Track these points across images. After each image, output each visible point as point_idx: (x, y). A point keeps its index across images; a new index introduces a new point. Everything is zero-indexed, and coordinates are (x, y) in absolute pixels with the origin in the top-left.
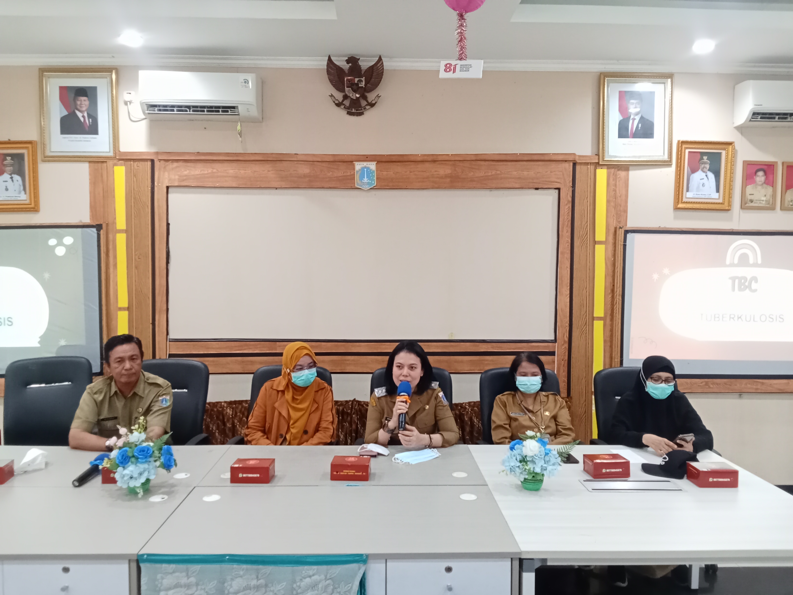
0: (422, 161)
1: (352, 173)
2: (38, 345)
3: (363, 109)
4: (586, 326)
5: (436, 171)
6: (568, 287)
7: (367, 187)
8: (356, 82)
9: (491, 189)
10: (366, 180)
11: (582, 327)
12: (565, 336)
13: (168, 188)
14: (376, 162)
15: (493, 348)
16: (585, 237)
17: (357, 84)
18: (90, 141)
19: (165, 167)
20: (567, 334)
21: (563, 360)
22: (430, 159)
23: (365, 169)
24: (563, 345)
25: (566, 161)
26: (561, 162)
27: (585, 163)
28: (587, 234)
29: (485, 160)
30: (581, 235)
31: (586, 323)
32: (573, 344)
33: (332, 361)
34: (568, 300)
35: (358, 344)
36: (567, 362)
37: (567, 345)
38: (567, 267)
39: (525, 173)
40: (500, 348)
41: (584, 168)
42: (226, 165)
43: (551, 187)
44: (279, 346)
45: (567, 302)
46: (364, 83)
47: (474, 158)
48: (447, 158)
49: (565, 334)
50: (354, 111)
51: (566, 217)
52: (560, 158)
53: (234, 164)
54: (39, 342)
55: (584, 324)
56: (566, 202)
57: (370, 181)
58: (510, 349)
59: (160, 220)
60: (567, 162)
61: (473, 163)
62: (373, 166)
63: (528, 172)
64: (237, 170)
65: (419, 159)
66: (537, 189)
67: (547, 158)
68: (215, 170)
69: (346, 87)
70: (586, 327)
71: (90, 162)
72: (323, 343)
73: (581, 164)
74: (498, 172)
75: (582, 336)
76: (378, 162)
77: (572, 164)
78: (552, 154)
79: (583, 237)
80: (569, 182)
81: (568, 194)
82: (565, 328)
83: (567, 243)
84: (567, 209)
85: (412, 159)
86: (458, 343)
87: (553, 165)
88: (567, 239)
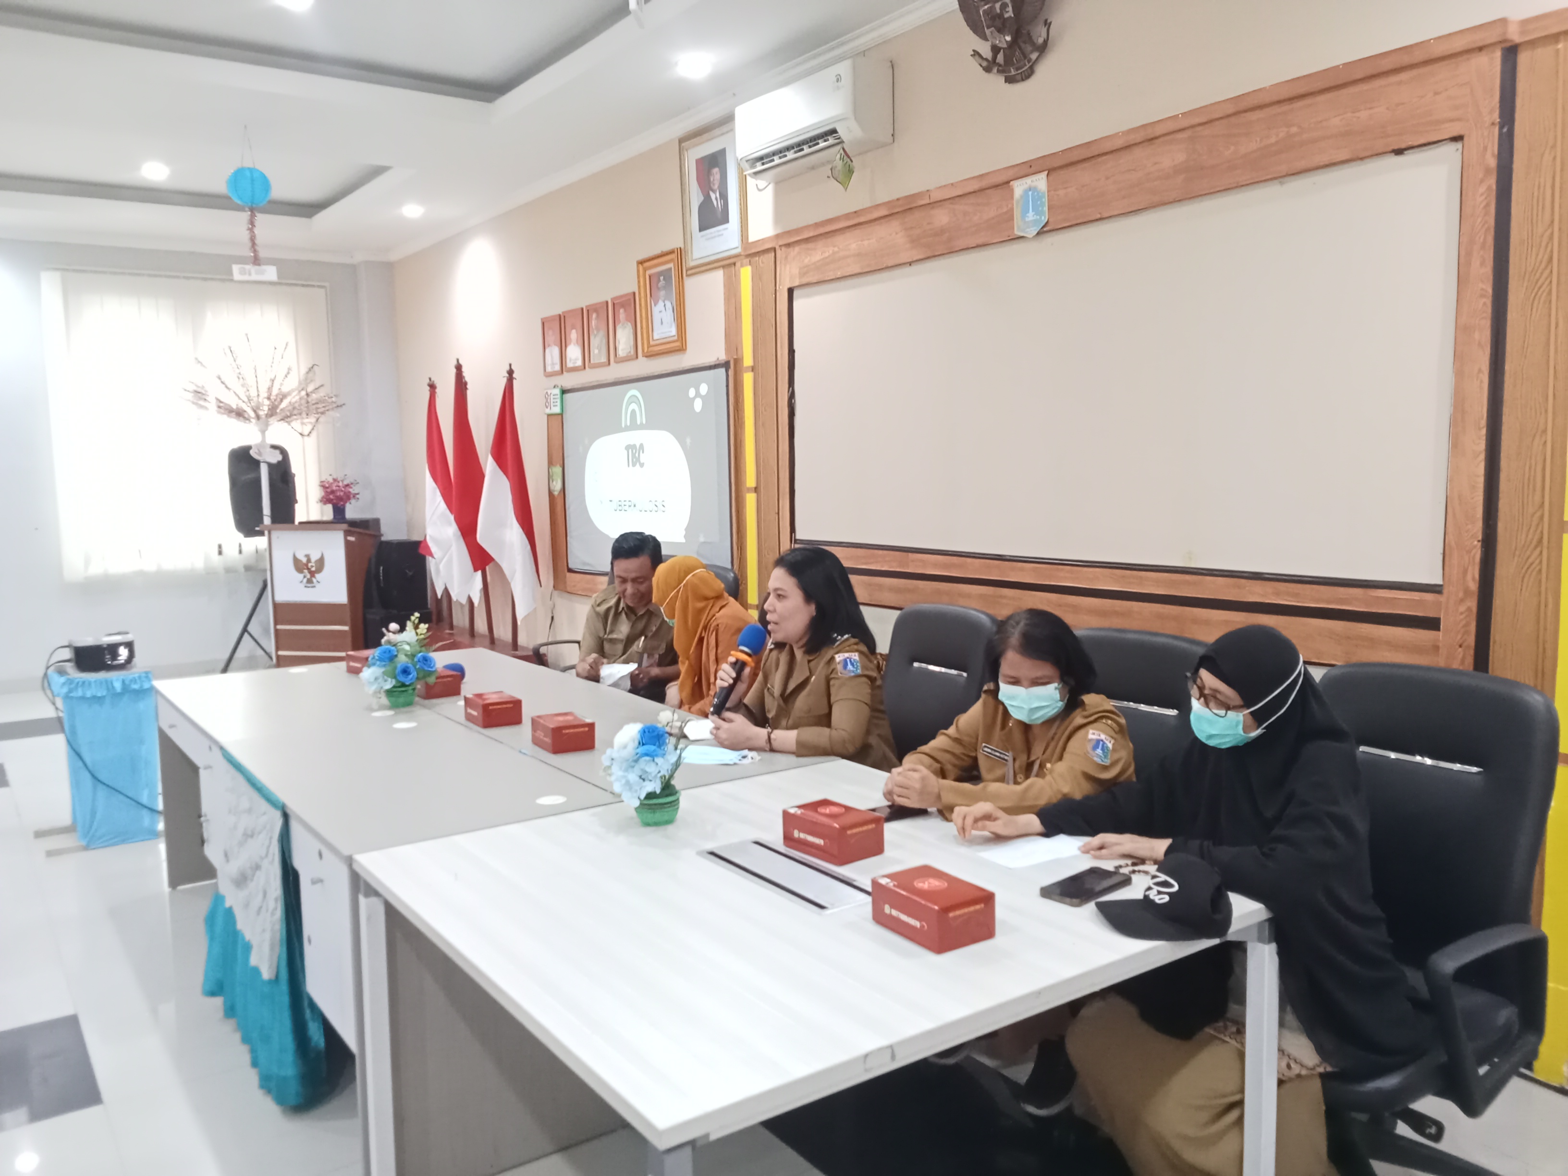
0: (1128, 147)
1: (1010, 206)
2: (684, 541)
3: (1027, 63)
4: (1538, 550)
5: (1156, 163)
6: (1480, 429)
7: (1032, 232)
8: (998, 11)
9: (1280, 177)
10: (1031, 216)
11: (1528, 553)
12: (1469, 577)
13: (791, 291)
14: (1046, 172)
15: (1277, 594)
16: (1542, 273)
17: (1000, 16)
18: (722, 235)
19: (786, 258)
20: (1474, 573)
21: (1460, 646)
22: (1139, 137)
23: (1030, 193)
24: (1462, 601)
25: (1480, 49)
26: (1465, 57)
27: (1546, 37)
28: (1550, 260)
29: (1261, 107)
30: (1529, 269)
31: (1540, 541)
32: (1498, 602)
33: (982, 596)
34: (1480, 469)
35: (1020, 564)
36: (1472, 652)
37: (1472, 604)
38: (1480, 371)
39: (1364, 114)
40: (1296, 595)
41: (1543, 53)
42: (848, 235)
43: (1440, 138)
44: (913, 561)
45: (1478, 476)
46: (1010, 9)
47: (1230, 109)
48: (1171, 126)
49: (1470, 568)
50: (1013, 72)
51: (1479, 220)
52: (1459, 45)
53: (857, 232)
54: (685, 537)
55: (1534, 542)
56: (1481, 176)
57: (1038, 217)
58: (1318, 601)
59: (781, 347)
60: (1484, 52)
61: (1233, 120)
62: (1040, 182)
63: (1370, 108)
64: (860, 242)
65: (1119, 143)
66: (1399, 152)
67: (1419, 56)
68: (836, 249)
69: (986, 29)
70: (1541, 552)
71: (723, 267)
72: (969, 560)
73: (1532, 44)
74: (1294, 130)
75: (1526, 580)
76: (1050, 171)
77: (1498, 54)
78: (1435, 39)
79: (1538, 275)
80: (1491, 112)
81: (1485, 149)
82: (1469, 552)
83: (1482, 296)
84: (1482, 195)
85: (1108, 146)
86: (1200, 577)
87: (1442, 71)
88: (1481, 285)
